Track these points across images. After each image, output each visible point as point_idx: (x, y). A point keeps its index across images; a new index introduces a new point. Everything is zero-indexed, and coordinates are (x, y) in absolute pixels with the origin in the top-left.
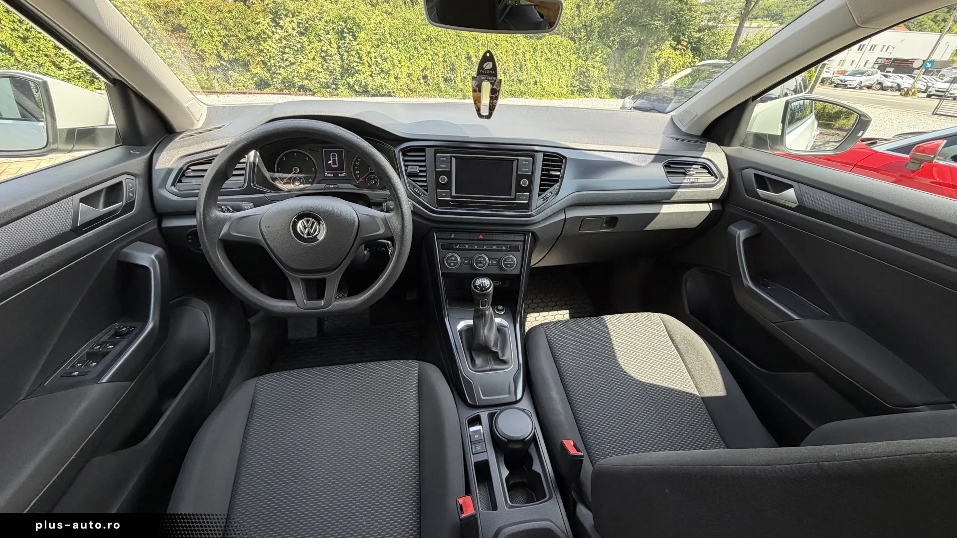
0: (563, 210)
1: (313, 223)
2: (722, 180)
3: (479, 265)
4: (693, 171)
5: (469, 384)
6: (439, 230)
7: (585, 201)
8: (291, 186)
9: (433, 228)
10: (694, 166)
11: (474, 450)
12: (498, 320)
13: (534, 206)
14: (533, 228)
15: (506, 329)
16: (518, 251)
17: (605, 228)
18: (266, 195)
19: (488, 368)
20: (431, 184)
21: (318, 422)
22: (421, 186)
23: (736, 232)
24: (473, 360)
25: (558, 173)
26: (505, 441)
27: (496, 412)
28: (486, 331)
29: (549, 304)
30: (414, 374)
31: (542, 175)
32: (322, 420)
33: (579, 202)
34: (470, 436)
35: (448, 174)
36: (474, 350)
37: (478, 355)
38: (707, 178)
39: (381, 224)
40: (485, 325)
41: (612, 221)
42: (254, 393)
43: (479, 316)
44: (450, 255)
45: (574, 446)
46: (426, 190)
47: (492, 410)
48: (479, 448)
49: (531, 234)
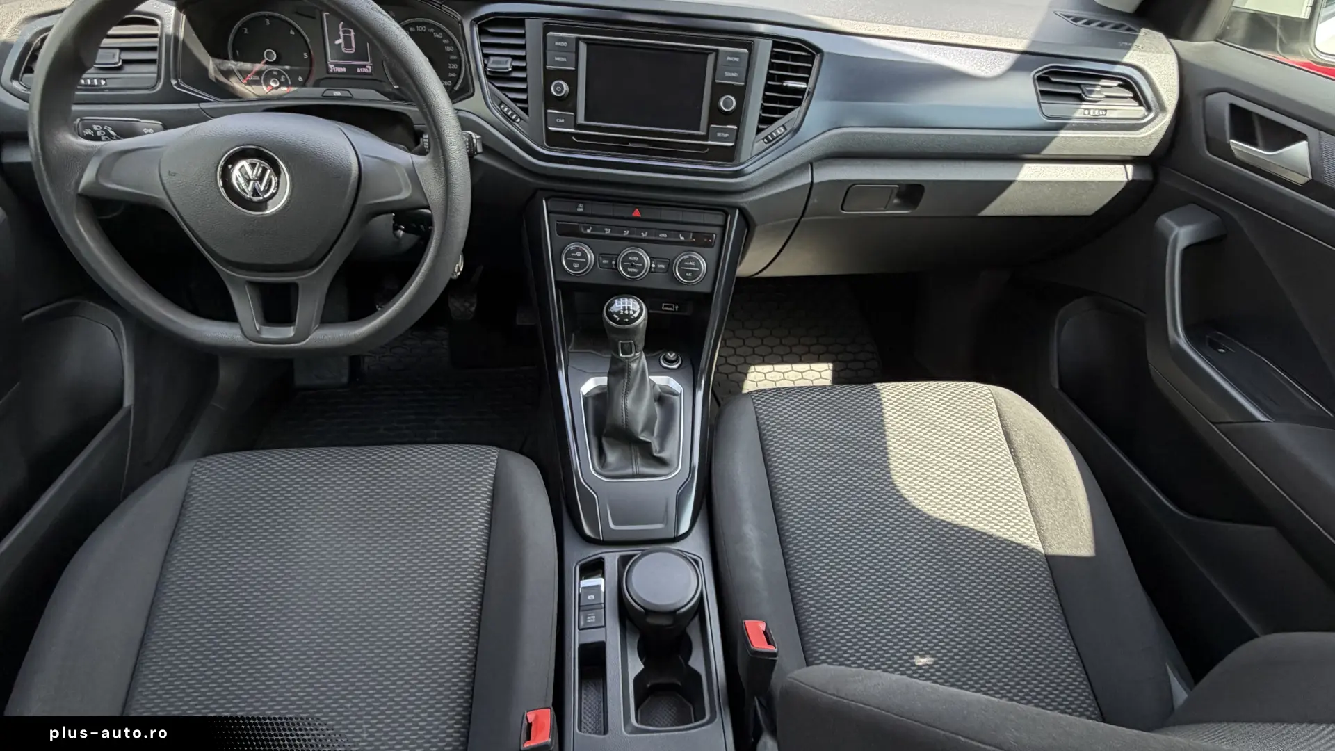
0: (811, 164)
1: (264, 170)
2: (1161, 115)
3: (630, 270)
4: (1099, 92)
5: (589, 500)
6: (553, 195)
7: (856, 148)
8: (263, 90)
9: (542, 189)
10: (1104, 82)
11: (582, 623)
12: (660, 380)
13: (745, 154)
14: (743, 200)
15: (677, 398)
16: (708, 245)
17: (897, 207)
18: (204, 106)
19: (629, 471)
20: (535, 99)
21: (299, 550)
22: (515, 100)
23: (1172, 230)
24: (601, 454)
25: (802, 85)
26: (640, 612)
27: (632, 556)
28: (629, 402)
29: (794, 350)
30: (485, 474)
31: (768, 88)
32: (306, 547)
33: (841, 150)
34: (579, 595)
35: (571, 77)
36: (607, 436)
37: (612, 446)
38: (1130, 110)
39: (404, 179)
40: (628, 390)
41: (911, 192)
42: (188, 488)
43: (618, 371)
44: (572, 246)
45: (765, 632)
46: (526, 110)
47: (627, 551)
48: (592, 619)
49: (737, 211)
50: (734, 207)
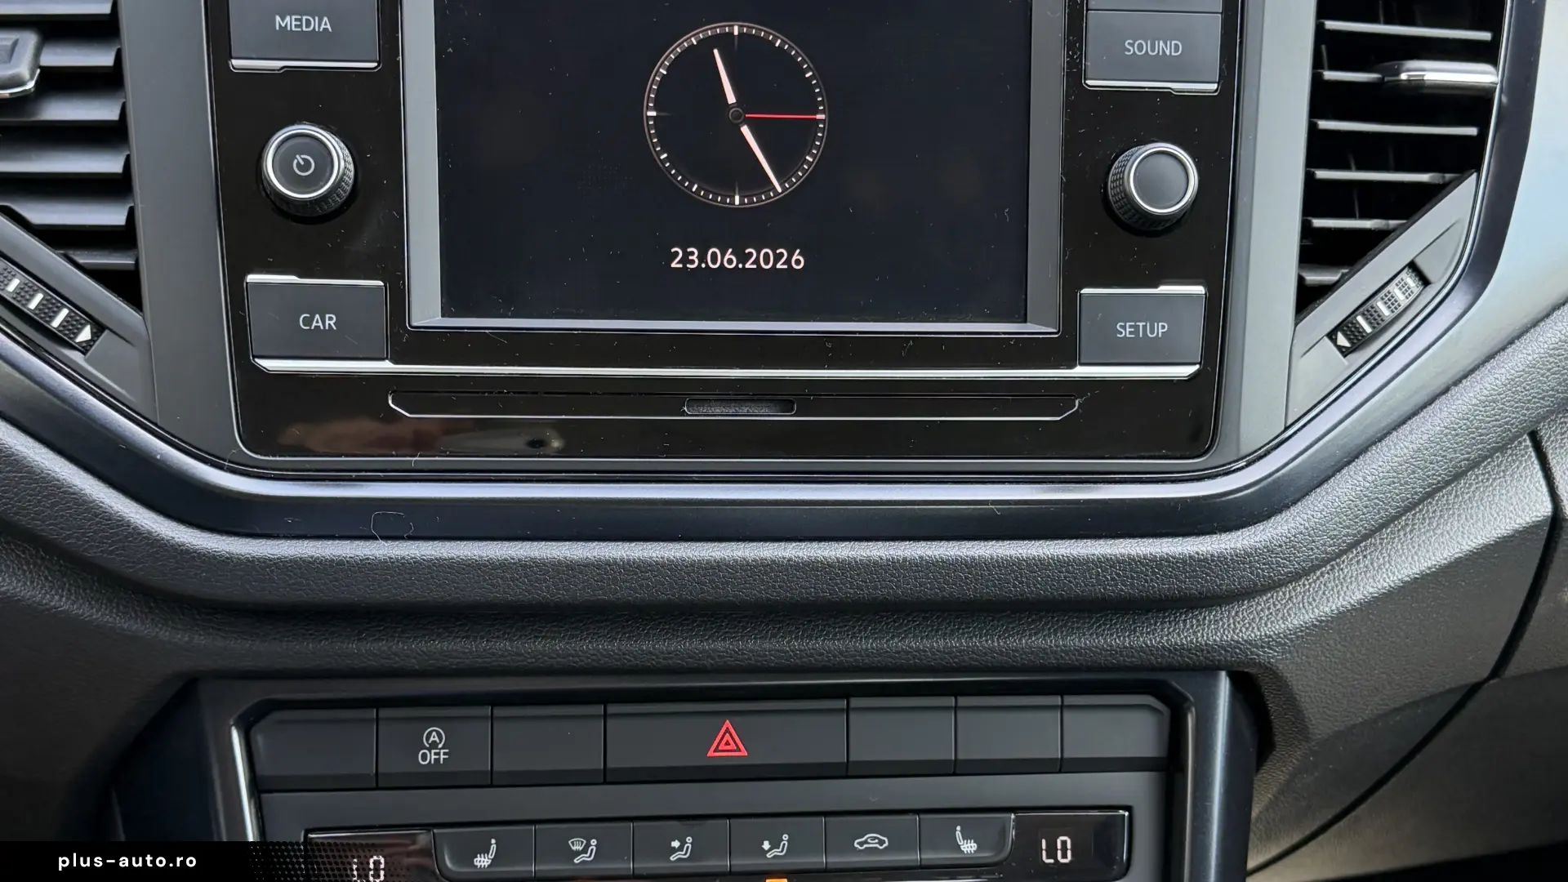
6: (281, 700)
9: (224, 677)
13: (1256, 410)
20: (174, 225)
46: (126, 285)
49: (1224, 685)
50: (1204, 666)
